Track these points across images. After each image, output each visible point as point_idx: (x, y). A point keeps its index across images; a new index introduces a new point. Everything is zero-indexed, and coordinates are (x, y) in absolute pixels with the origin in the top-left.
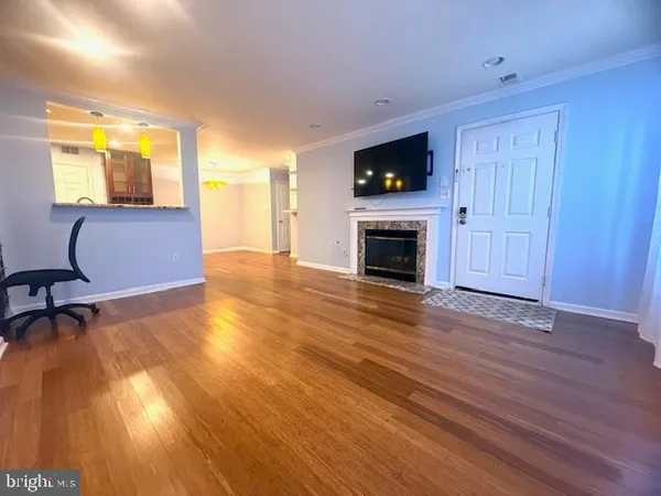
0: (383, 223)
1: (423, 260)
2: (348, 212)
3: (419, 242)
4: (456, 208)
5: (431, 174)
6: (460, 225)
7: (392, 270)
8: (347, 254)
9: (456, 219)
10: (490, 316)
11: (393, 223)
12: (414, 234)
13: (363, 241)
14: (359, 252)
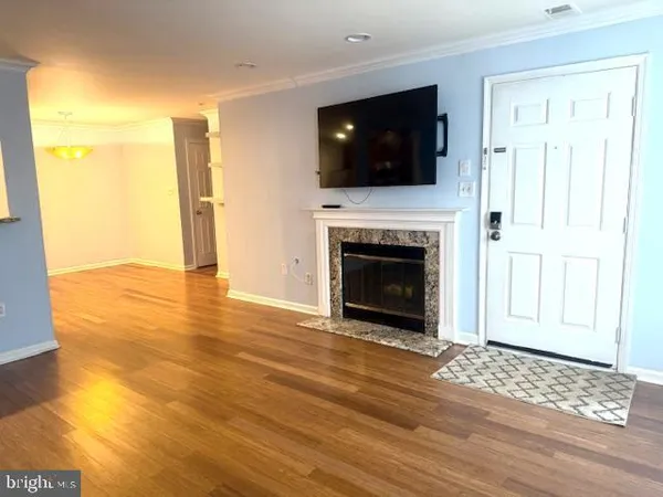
0: (369, 232)
1: (435, 294)
2: (312, 212)
3: (429, 267)
4: (485, 213)
5: (444, 153)
6: (492, 242)
7: (385, 311)
8: (312, 281)
9: (485, 231)
10: (537, 399)
11: (386, 233)
12: (419, 253)
13: (338, 260)
14: (332, 279)
